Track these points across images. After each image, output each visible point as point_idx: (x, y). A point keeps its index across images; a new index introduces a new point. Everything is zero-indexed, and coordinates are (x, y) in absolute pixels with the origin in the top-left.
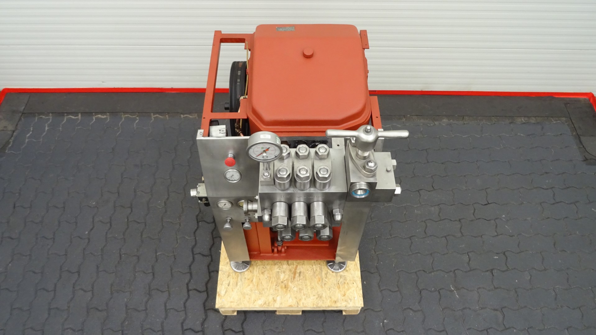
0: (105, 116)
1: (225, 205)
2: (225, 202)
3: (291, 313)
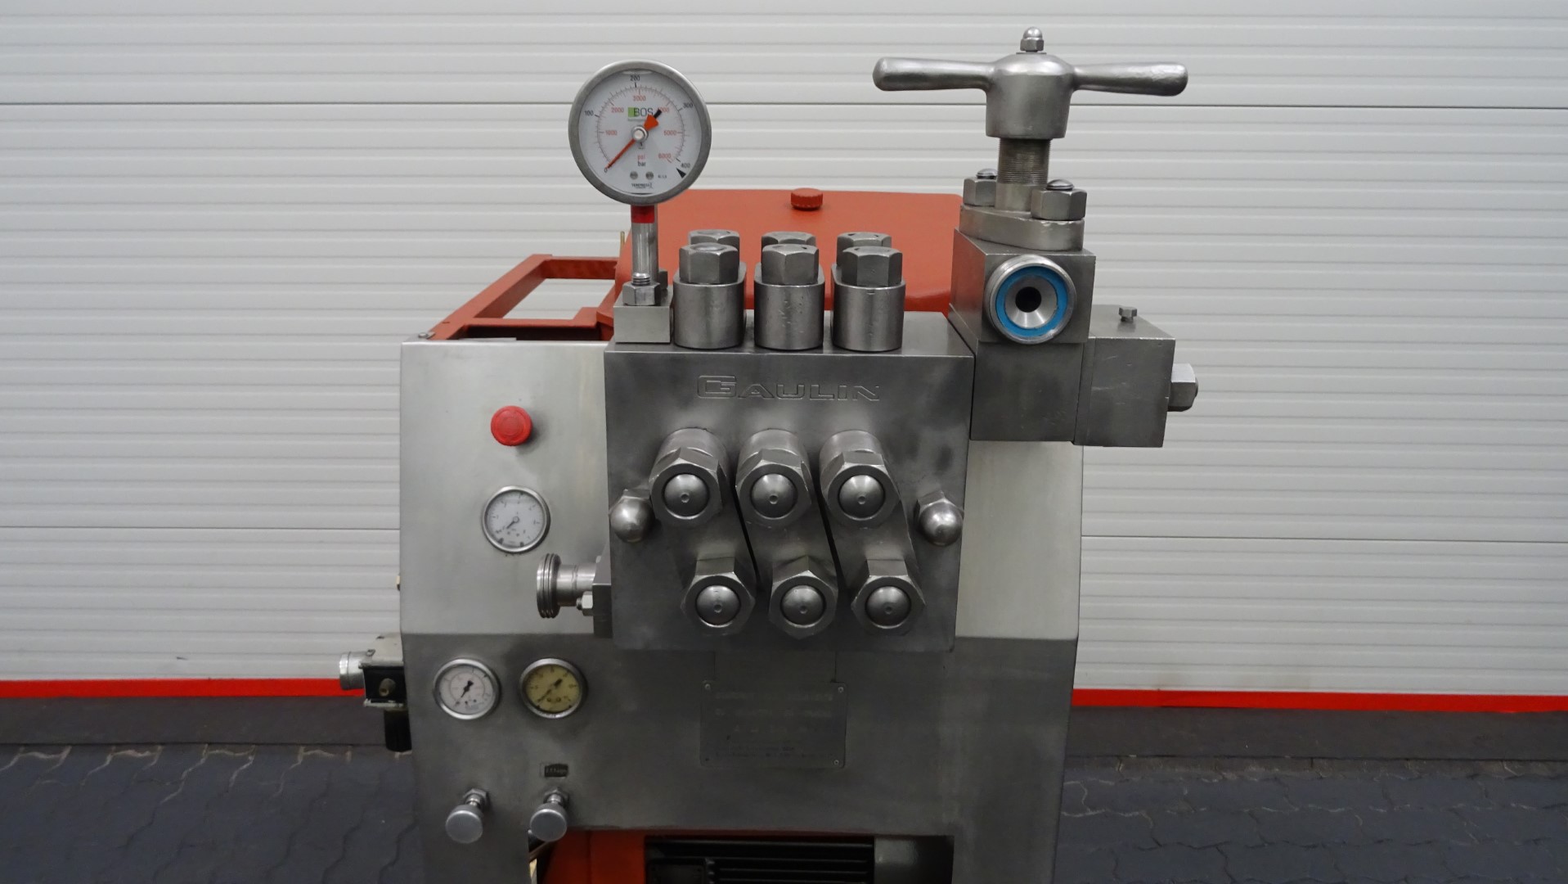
0: (147, 754)
1: (466, 689)
2: (470, 670)
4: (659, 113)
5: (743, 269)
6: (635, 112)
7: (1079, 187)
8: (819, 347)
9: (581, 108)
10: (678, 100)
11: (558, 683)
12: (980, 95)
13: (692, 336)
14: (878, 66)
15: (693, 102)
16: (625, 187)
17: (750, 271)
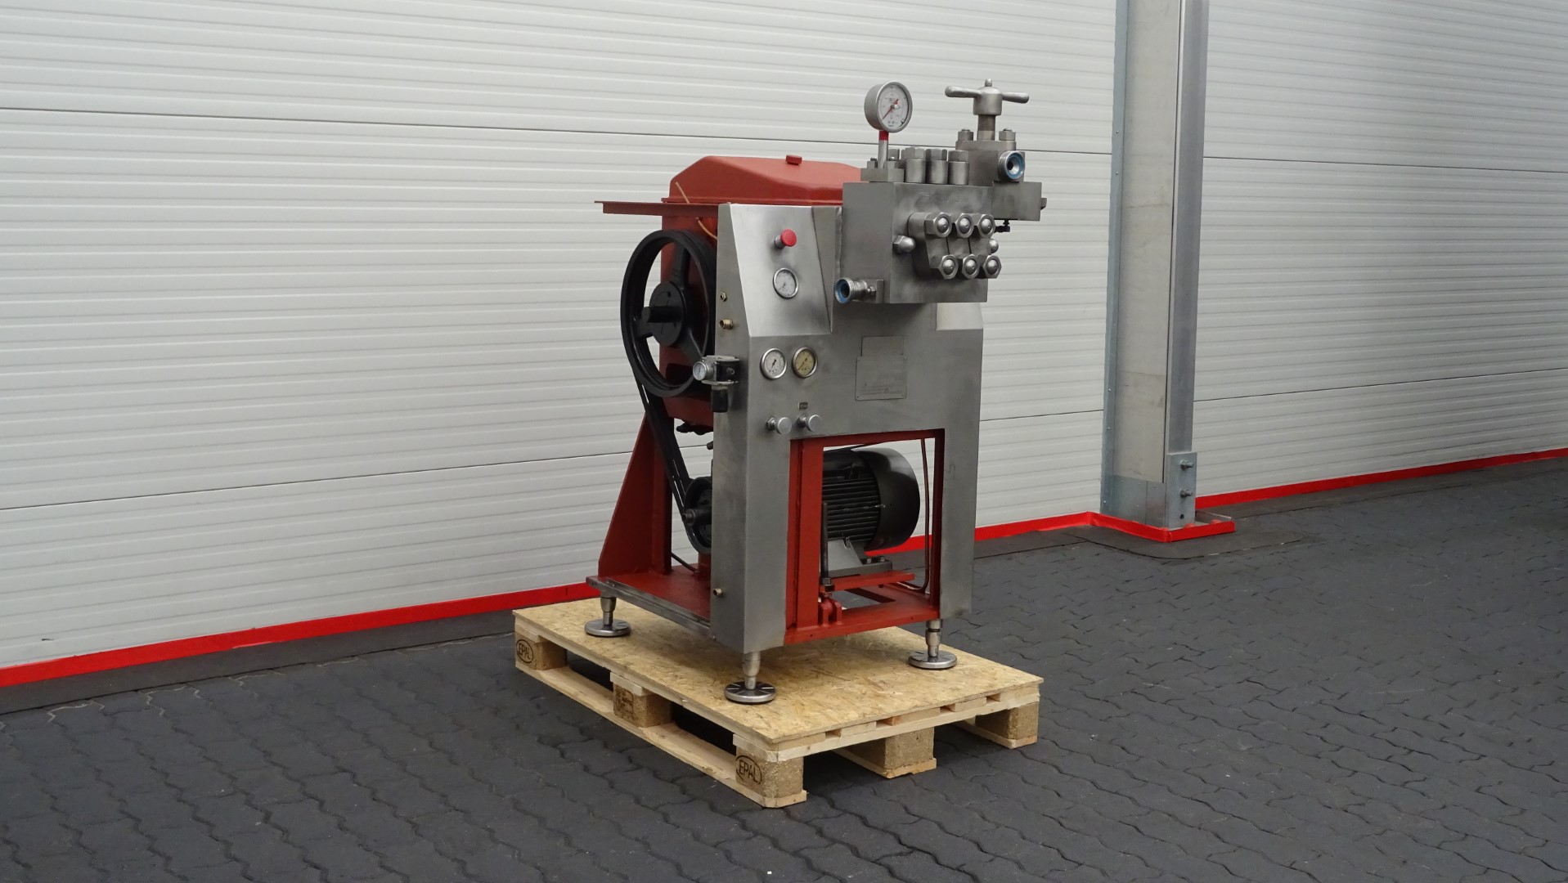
1: (774, 364)
2: (775, 353)
3: (917, 763)
4: (898, 100)
6: (891, 99)
10: (903, 95)
11: (806, 360)
13: (913, 179)
14: (947, 89)
16: (887, 126)
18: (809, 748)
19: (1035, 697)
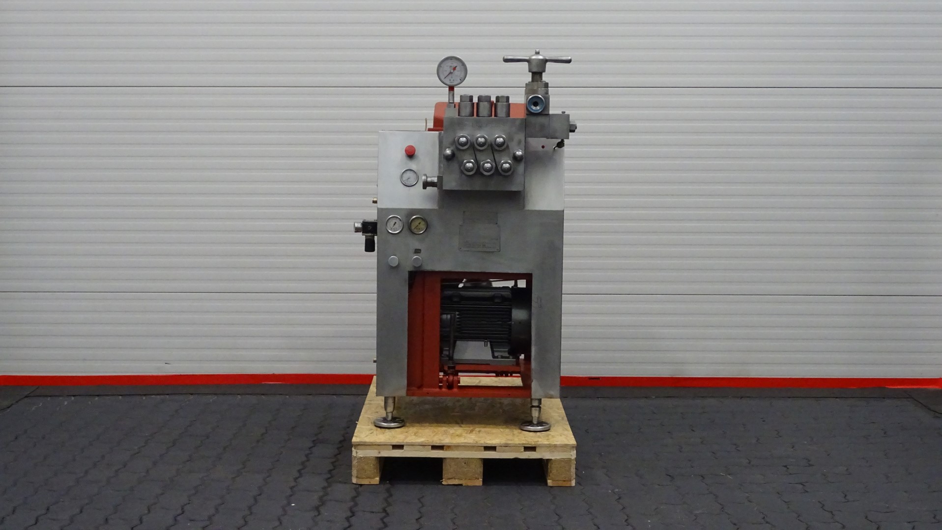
1: (394, 224)
2: (395, 218)
3: (466, 479)
4: (456, 67)
5: (474, 99)
6: (451, 66)
7: (547, 82)
8: (491, 116)
9: (440, 66)
10: (461, 64)
11: (419, 224)
12: (526, 63)
13: (463, 113)
14: (504, 58)
15: (463, 64)
16: (448, 83)
17: (475, 100)
18: (379, 453)
19: (573, 454)
